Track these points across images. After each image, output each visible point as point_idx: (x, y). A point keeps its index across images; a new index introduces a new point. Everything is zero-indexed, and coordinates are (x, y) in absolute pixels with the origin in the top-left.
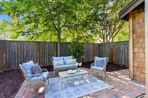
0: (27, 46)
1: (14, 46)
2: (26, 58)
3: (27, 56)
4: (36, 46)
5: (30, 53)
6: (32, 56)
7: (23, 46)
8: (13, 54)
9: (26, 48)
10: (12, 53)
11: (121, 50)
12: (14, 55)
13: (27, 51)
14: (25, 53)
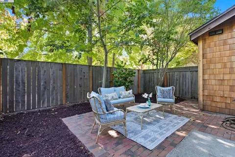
0: (45, 71)
1: (22, 70)
2: (44, 91)
3: (45, 88)
4: (61, 72)
5: (50, 82)
6: (54, 88)
7: (38, 71)
8: (19, 86)
9: (43, 75)
10: (17, 83)
11: (175, 79)
12: (21, 87)
13: (45, 79)
14: (42, 84)
